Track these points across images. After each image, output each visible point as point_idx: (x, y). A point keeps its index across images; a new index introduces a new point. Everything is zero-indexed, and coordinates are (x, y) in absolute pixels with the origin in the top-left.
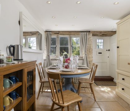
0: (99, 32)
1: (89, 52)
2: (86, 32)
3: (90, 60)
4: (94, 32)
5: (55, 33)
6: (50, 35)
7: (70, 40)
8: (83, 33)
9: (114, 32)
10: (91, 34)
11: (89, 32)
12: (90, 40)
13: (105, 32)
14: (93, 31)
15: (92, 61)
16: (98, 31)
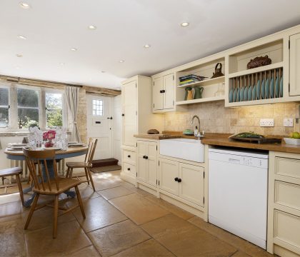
1: (82, 120)
2: (75, 86)
3: (83, 134)
4: (90, 87)
5: (8, 80)
7: (43, 97)
8: (70, 87)
9: (119, 92)
10: (85, 91)
11: (81, 86)
12: (83, 101)
13: (106, 90)
14: (86, 87)
15: (86, 135)
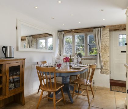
0: (119, 25)
1: (105, 50)
3: (106, 60)
4: (111, 26)
5: (68, 32)
6: (62, 34)
8: (96, 29)
10: (108, 29)
11: (104, 27)
12: (106, 37)
14: (109, 26)
16: (117, 25)
